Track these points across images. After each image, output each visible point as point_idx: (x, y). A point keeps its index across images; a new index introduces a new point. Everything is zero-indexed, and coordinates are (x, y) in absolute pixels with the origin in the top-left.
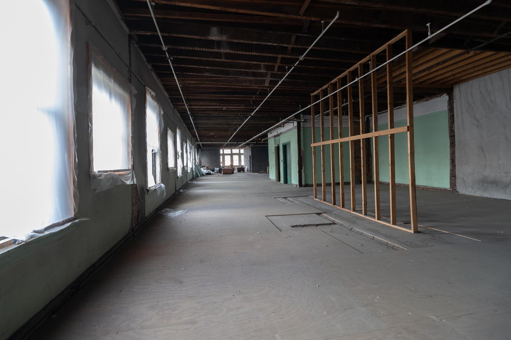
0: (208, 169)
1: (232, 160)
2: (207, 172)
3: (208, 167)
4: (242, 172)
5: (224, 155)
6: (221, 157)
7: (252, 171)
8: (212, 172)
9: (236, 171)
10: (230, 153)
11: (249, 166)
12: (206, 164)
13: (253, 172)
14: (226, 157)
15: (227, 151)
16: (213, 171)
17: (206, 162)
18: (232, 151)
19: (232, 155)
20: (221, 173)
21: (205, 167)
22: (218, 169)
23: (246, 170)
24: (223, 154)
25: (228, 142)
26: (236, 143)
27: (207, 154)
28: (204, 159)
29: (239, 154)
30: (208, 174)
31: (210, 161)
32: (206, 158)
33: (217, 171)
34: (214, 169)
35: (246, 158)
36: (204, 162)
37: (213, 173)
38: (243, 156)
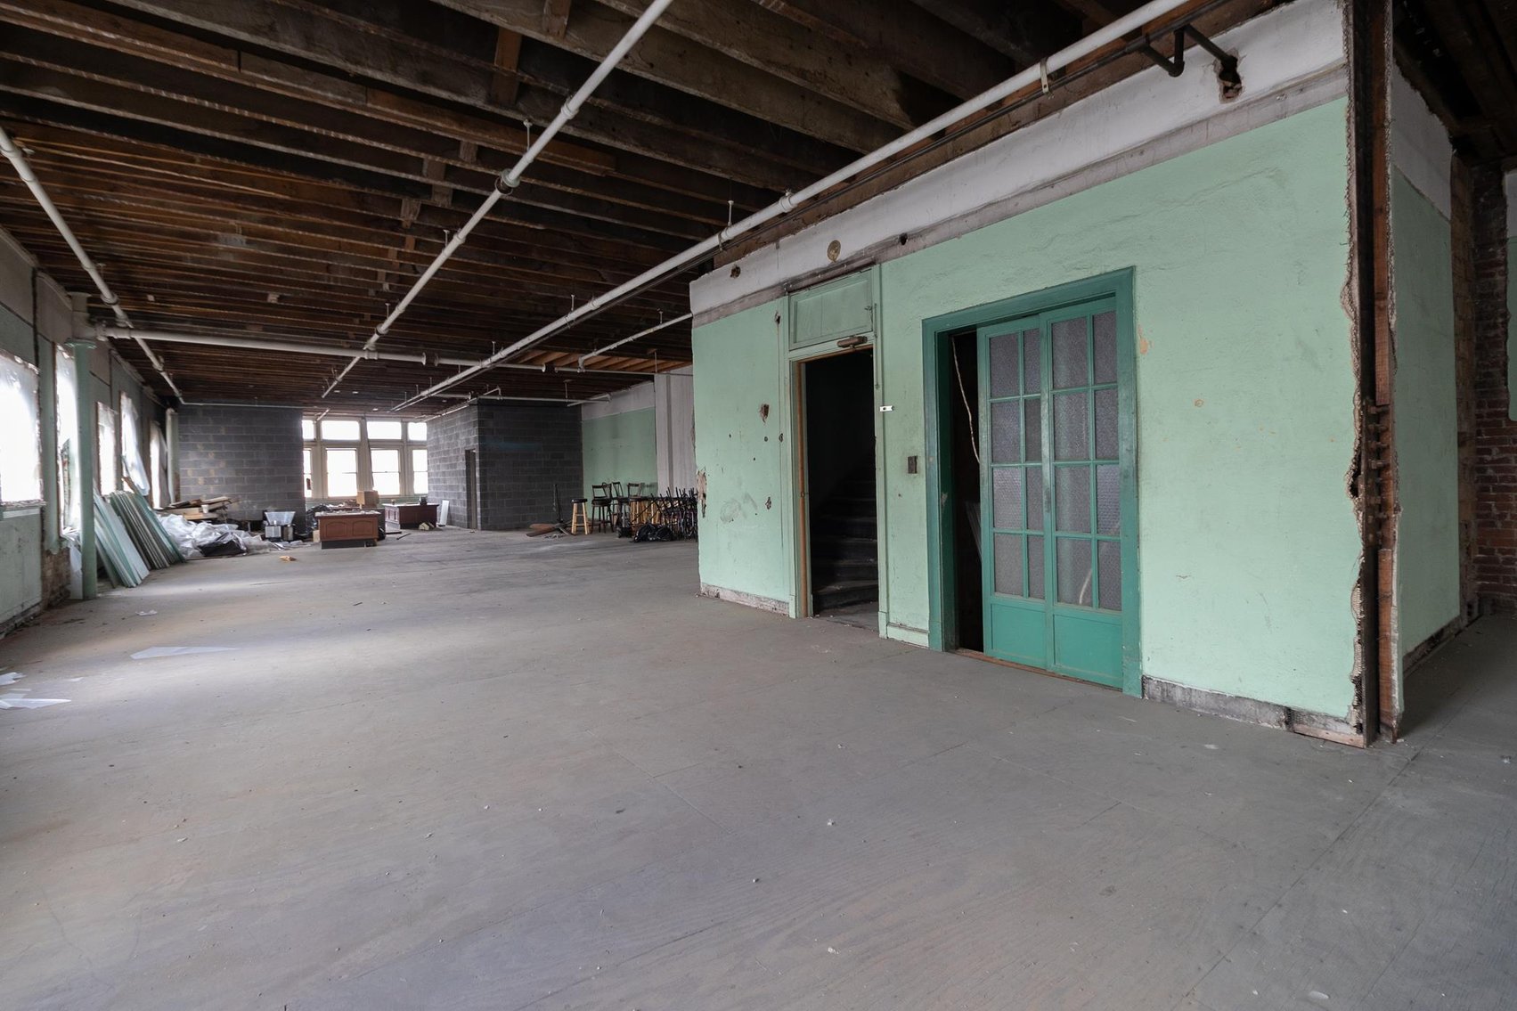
0: (218, 516)
1: (364, 472)
2: (212, 538)
3: (224, 507)
4: (424, 526)
5: (320, 446)
6: (307, 455)
7: (484, 520)
8: (244, 538)
9: (392, 524)
10: (356, 436)
11: (464, 499)
12: (212, 489)
13: (488, 525)
14: (332, 455)
15: (341, 428)
16: (257, 526)
17: (208, 481)
18: (363, 431)
19: (364, 447)
20: (309, 538)
21: (198, 505)
22: (287, 517)
23: (442, 519)
24: (314, 441)
25: (367, 352)
26: (424, 361)
27: (217, 438)
28: (196, 464)
29: (404, 447)
30: (212, 551)
31: (237, 472)
32: (211, 456)
33: (284, 528)
34: (265, 518)
35: (444, 460)
36: (201, 480)
37: (255, 540)
38: (424, 452)
